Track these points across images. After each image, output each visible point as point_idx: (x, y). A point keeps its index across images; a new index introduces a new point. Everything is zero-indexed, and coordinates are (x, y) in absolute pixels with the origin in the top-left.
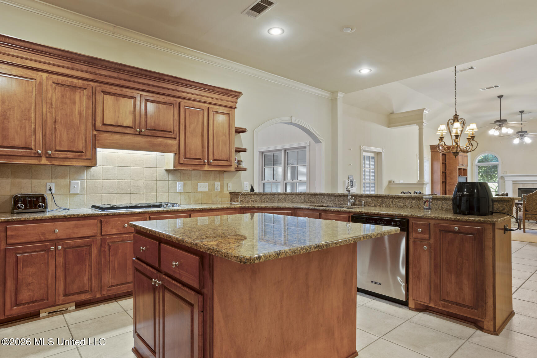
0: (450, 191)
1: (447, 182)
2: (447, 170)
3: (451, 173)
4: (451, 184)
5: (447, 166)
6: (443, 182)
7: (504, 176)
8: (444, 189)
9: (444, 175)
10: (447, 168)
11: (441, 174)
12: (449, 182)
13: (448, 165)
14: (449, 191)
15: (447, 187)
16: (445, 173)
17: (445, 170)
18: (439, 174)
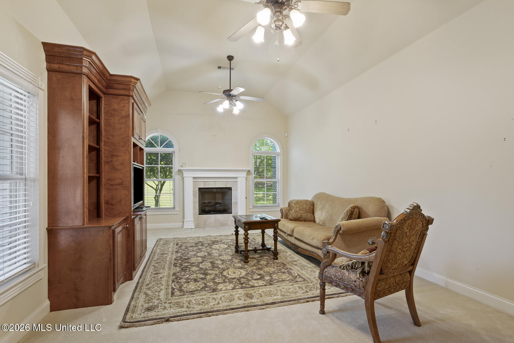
0: (112, 205)
1: (103, 180)
2: (102, 144)
3: (115, 154)
4: (112, 185)
5: (103, 133)
6: (90, 179)
7: (182, 169)
8: (94, 200)
9: (94, 158)
10: (103, 139)
11: (86, 153)
12: (109, 180)
13: (106, 131)
14: (107, 203)
15: (104, 193)
16: (98, 151)
17: (98, 142)
18: (79, 150)
